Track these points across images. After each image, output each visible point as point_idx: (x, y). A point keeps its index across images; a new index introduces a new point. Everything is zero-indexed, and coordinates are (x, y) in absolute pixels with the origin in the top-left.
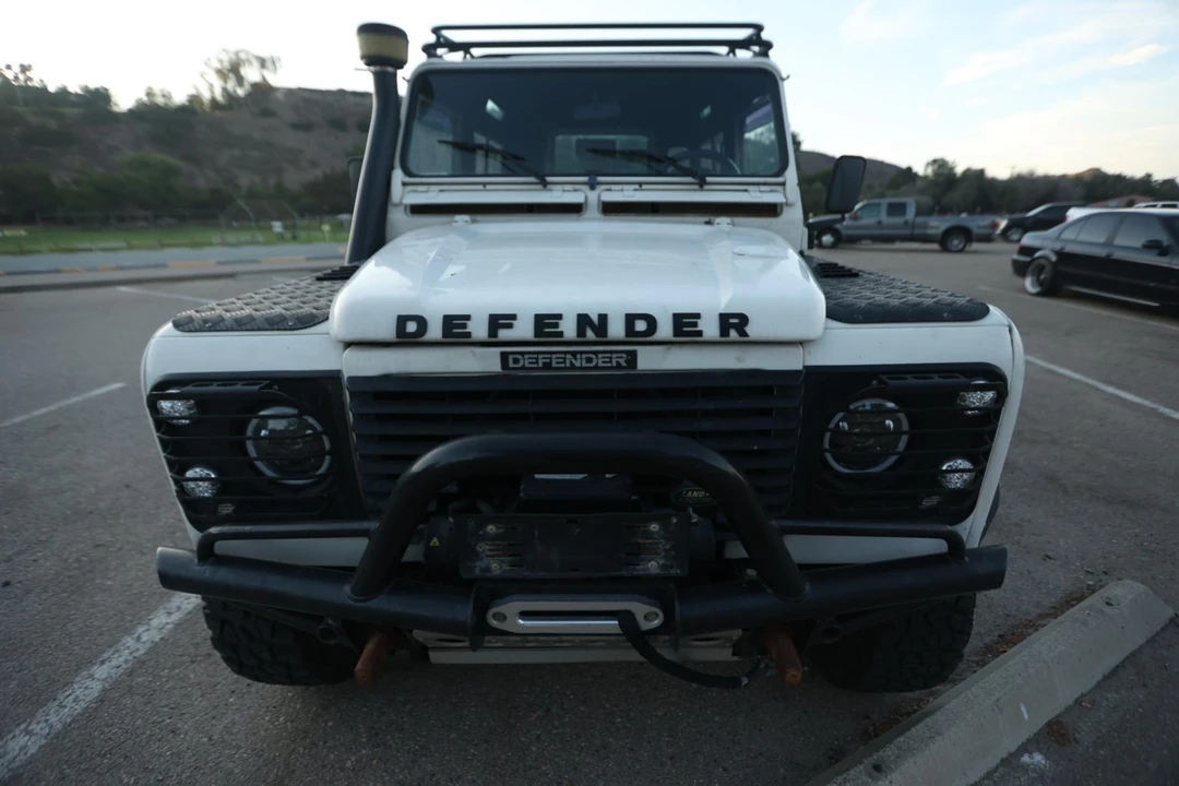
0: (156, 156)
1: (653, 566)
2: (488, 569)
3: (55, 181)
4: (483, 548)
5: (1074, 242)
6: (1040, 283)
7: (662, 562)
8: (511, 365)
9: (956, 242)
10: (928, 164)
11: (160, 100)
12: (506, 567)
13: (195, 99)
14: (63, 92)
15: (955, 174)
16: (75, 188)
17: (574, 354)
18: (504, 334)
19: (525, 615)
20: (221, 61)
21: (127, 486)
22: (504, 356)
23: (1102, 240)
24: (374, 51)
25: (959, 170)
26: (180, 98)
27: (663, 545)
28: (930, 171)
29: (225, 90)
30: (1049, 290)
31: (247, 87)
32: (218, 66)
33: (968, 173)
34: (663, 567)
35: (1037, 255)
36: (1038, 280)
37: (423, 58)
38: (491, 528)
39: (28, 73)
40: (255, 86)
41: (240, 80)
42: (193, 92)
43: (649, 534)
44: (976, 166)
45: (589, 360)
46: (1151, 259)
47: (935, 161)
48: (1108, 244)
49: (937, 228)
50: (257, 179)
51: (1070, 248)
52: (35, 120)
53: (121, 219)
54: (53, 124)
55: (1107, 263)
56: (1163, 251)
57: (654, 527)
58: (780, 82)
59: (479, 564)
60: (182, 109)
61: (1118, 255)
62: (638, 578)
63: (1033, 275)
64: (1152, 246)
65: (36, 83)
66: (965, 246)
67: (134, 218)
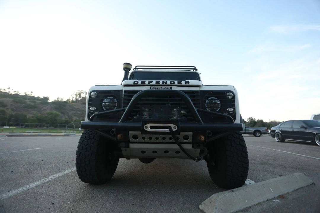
0: (55, 112)
1: (175, 118)
2: (145, 118)
3: (28, 117)
4: (145, 114)
5: (284, 128)
6: (279, 139)
7: (176, 117)
8: (151, 89)
9: (257, 134)
10: (248, 119)
11: (60, 100)
12: (148, 118)
13: (68, 100)
14: (38, 97)
15: (255, 121)
16: (32, 118)
17: (162, 87)
18: (151, 84)
19: (151, 127)
20: (77, 93)
21: (43, 161)
22: (150, 87)
23: (290, 127)
24: (126, 67)
25: (256, 120)
26: (65, 100)
27: (177, 114)
28: (249, 121)
29: (76, 98)
30: (282, 140)
31: (81, 98)
32: (76, 93)
33: (258, 121)
34: (177, 118)
35: (276, 132)
36: (278, 138)
37: (133, 70)
38: (147, 109)
39: (32, 93)
40: (83, 98)
41: (80, 96)
42: (69, 98)
43: (174, 111)
44: (260, 119)
45: (164, 88)
46: (303, 130)
47: (249, 118)
48: (292, 128)
49: (252, 131)
50: (78, 118)
51: (283, 130)
52: (29, 103)
53: (40, 126)
54: (33, 104)
55: (293, 132)
56: (306, 128)
57: (175, 109)
58: (199, 75)
59: (144, 117)
60: (65, 102)
61: (295, 130)
62: (172, 120)
63: (277, 137)
64: (302, 127)
65: (33, 95)
66: (260, 135)
67: (44, 126)
